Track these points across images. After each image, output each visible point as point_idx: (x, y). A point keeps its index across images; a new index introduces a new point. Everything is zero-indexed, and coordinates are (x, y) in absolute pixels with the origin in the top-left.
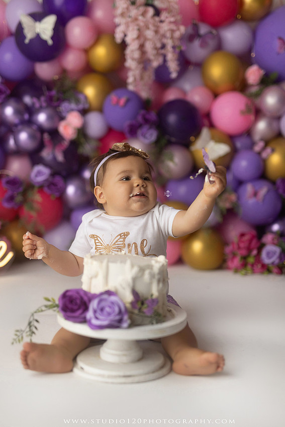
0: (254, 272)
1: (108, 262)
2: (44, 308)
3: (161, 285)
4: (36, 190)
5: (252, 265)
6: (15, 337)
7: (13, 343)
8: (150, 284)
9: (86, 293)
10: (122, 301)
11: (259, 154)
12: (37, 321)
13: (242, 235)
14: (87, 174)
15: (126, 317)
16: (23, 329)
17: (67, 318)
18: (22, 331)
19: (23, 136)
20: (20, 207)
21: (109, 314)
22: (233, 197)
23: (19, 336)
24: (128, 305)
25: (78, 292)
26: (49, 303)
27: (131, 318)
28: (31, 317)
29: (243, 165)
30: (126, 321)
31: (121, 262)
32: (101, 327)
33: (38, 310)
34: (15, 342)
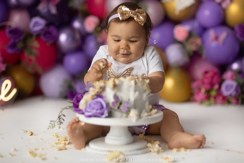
0: (216, 103)
2: (68, 108)
4: (34, 38)
5: (215, 98)
6: (50, 125)
7: (48, 129)
11: (220, 4)
12: (64, 115)
13: (206, 72)
14: (77, 24)
16: (55, 120)
18: (54, 121)
20: (22, 51)
22: (199, 41)
23: (52, 124)
28: (60, 113)
29: (206, 14)
34: (50, 128)
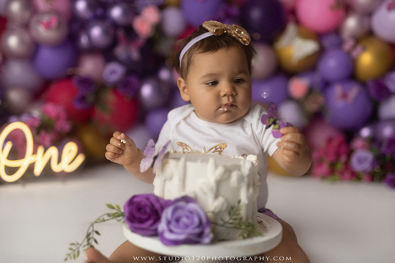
0: (343, 178)
1: (186, 160)
2: (106, 217)
3: (251, 190)
4: (109, 90)
5: (341, 173)
6: (70, 252)
7: (66, 260)
8: (238, 189)
9: (158, 199)
10: (203, 209)
11: (349, 54)
12: (97, 233)
13: (330, 140)
14: (164, 74)
15: (207, 230)
16: (80, 242)
17: (134, 230)
18: (78, 244)
19: (96, 32)
20: (92, 108)
21: (187, 226)
22: (320, 99)
23: (74, 251)
24: (210, 215)
25: (148, 197)
26: (114, 211)
27: (213, 231)
28: (90, 227)
29: (332, 64)
30: (208, 235)
31: (202, 161)
32: (176, 243)
33: (98, 219)
34: (69, 258)
